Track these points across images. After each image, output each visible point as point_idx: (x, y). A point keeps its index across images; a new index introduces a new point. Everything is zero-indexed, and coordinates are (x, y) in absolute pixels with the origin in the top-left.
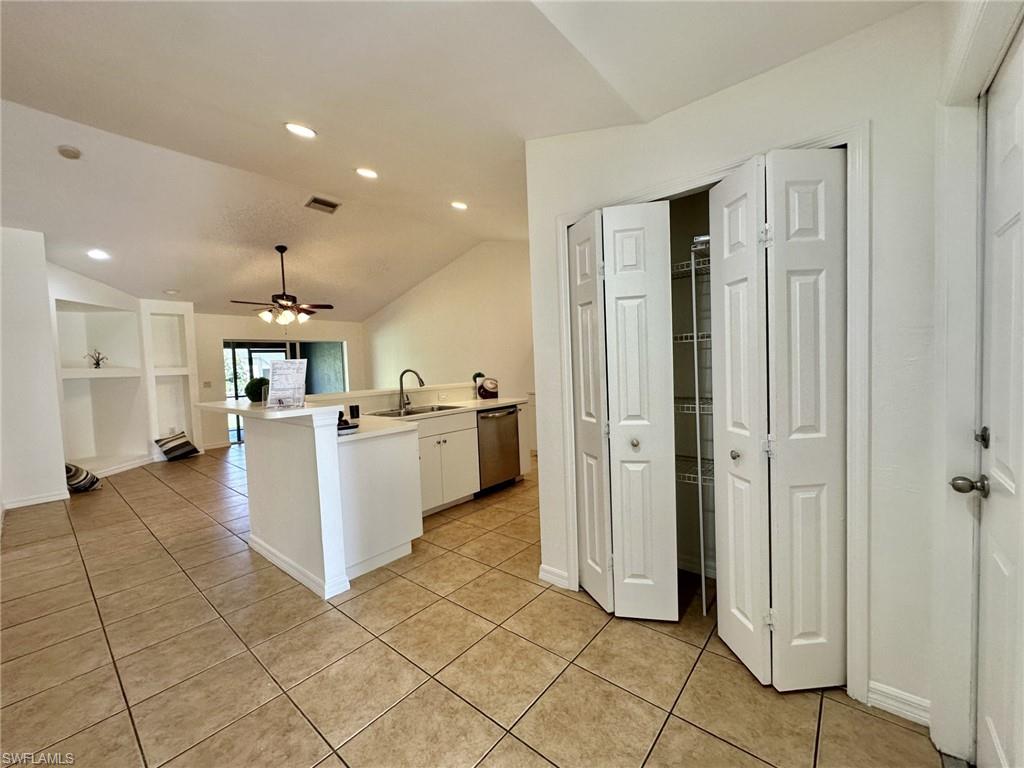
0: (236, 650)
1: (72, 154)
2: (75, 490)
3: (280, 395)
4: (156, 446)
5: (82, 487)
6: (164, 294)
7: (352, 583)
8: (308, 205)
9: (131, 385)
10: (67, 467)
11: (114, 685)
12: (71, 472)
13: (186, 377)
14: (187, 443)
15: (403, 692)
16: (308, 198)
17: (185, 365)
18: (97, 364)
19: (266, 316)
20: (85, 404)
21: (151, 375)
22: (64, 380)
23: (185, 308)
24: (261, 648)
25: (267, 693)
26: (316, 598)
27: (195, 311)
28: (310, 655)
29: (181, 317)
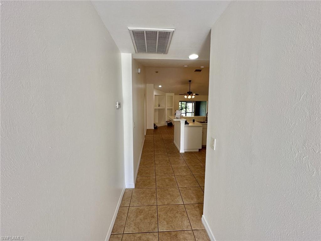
0: (166, 154)
1: (157, 72)
2: (154, 128)
3: (177, 116)
4: (166, 122)
5: (156, 128)
6: (169, 92)
7: (185, 152)
8: (195, 71)
9: (163, 110)
10: (154, 124)
11: (154, 152)
12: (155, 125)
13: (172, 109)
14: (171, 123)
15: (183, 166)
16: (195, 70)
17: (172, 106)
18: (159, 106)
19: (186, 97)
20: (157, 113)
21: (167, 108)
22: (155, 109)
23: (173, 94)
24: (169, 155)
25: (168, 159)
26: (179, 152)
27: (175, 95)
28: (174, 158)
29: (172, 96)
